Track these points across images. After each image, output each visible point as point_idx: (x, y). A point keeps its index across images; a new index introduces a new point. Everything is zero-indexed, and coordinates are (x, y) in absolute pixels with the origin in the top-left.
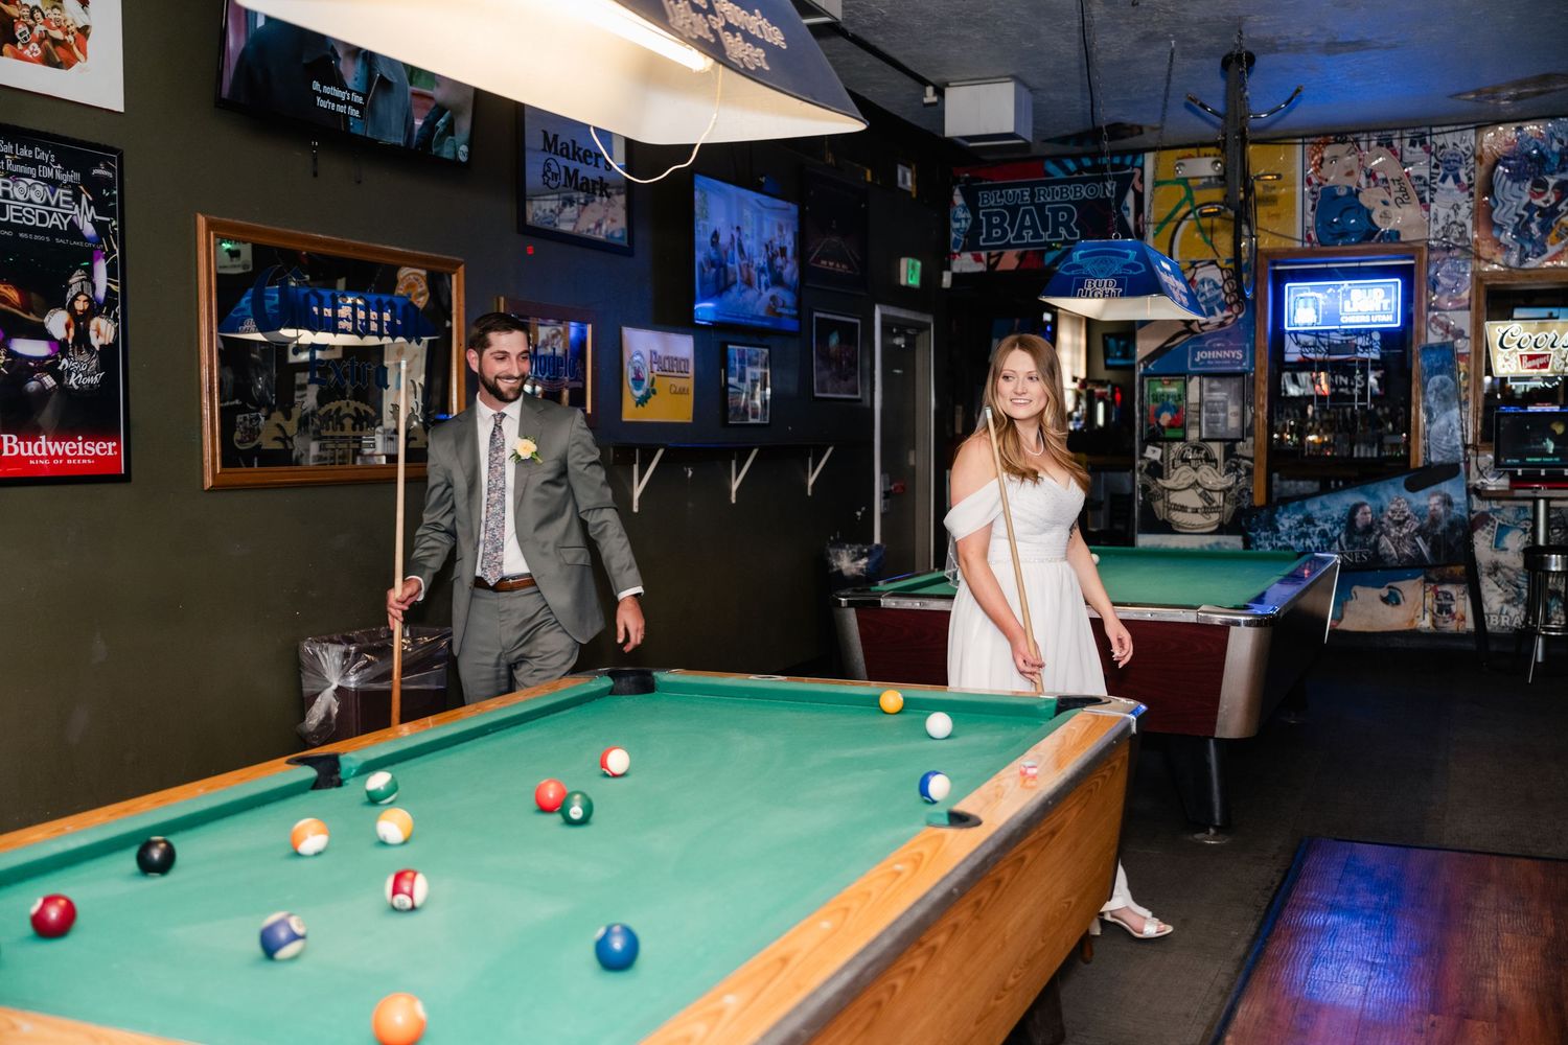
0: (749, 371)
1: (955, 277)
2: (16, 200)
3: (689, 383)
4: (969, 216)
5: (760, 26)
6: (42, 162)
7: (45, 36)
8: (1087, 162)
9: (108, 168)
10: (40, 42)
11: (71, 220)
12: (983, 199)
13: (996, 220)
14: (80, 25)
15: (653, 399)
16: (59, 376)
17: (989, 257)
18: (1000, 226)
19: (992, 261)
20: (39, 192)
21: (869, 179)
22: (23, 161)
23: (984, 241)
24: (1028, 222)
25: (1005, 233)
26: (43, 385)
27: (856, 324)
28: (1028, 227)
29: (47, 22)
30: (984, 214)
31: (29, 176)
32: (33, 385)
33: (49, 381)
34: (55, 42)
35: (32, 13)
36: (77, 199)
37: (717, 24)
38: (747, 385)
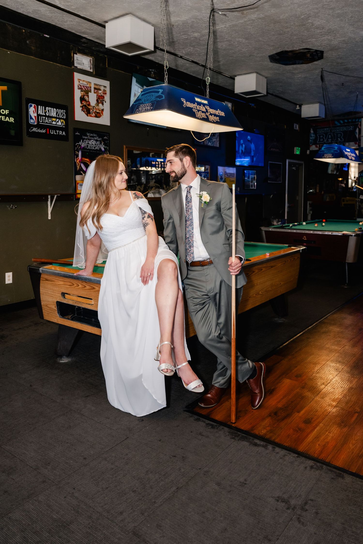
0: (251, 176)
1: (310, 151)
2: (90, 144)
3: (235, 179)
4: (314, 135)
5: (219, 113)
6: (95, 137)
7: (96, 112)
8: (346, 121)
9: (107, 137)
10: (95, 113)
11: (100, 148)
12: (318, 131)
13: (321, 137)
14: (102, 109)
17: (320, 146)
18: (323, 138)
19: (320, 147)
20: (94, 143)
21: (285, 128)
22: (91, 137)
23: (318, 142)
24: (330, 136)
25: (324, 140)
27: (281, 164)
28: (330, 138)
29: (96, 109)
30: (319, 135)
31: (92, 139)
34: (98, 113)
35: (93, 107)
37: (208, 114)
38: (250, 179)
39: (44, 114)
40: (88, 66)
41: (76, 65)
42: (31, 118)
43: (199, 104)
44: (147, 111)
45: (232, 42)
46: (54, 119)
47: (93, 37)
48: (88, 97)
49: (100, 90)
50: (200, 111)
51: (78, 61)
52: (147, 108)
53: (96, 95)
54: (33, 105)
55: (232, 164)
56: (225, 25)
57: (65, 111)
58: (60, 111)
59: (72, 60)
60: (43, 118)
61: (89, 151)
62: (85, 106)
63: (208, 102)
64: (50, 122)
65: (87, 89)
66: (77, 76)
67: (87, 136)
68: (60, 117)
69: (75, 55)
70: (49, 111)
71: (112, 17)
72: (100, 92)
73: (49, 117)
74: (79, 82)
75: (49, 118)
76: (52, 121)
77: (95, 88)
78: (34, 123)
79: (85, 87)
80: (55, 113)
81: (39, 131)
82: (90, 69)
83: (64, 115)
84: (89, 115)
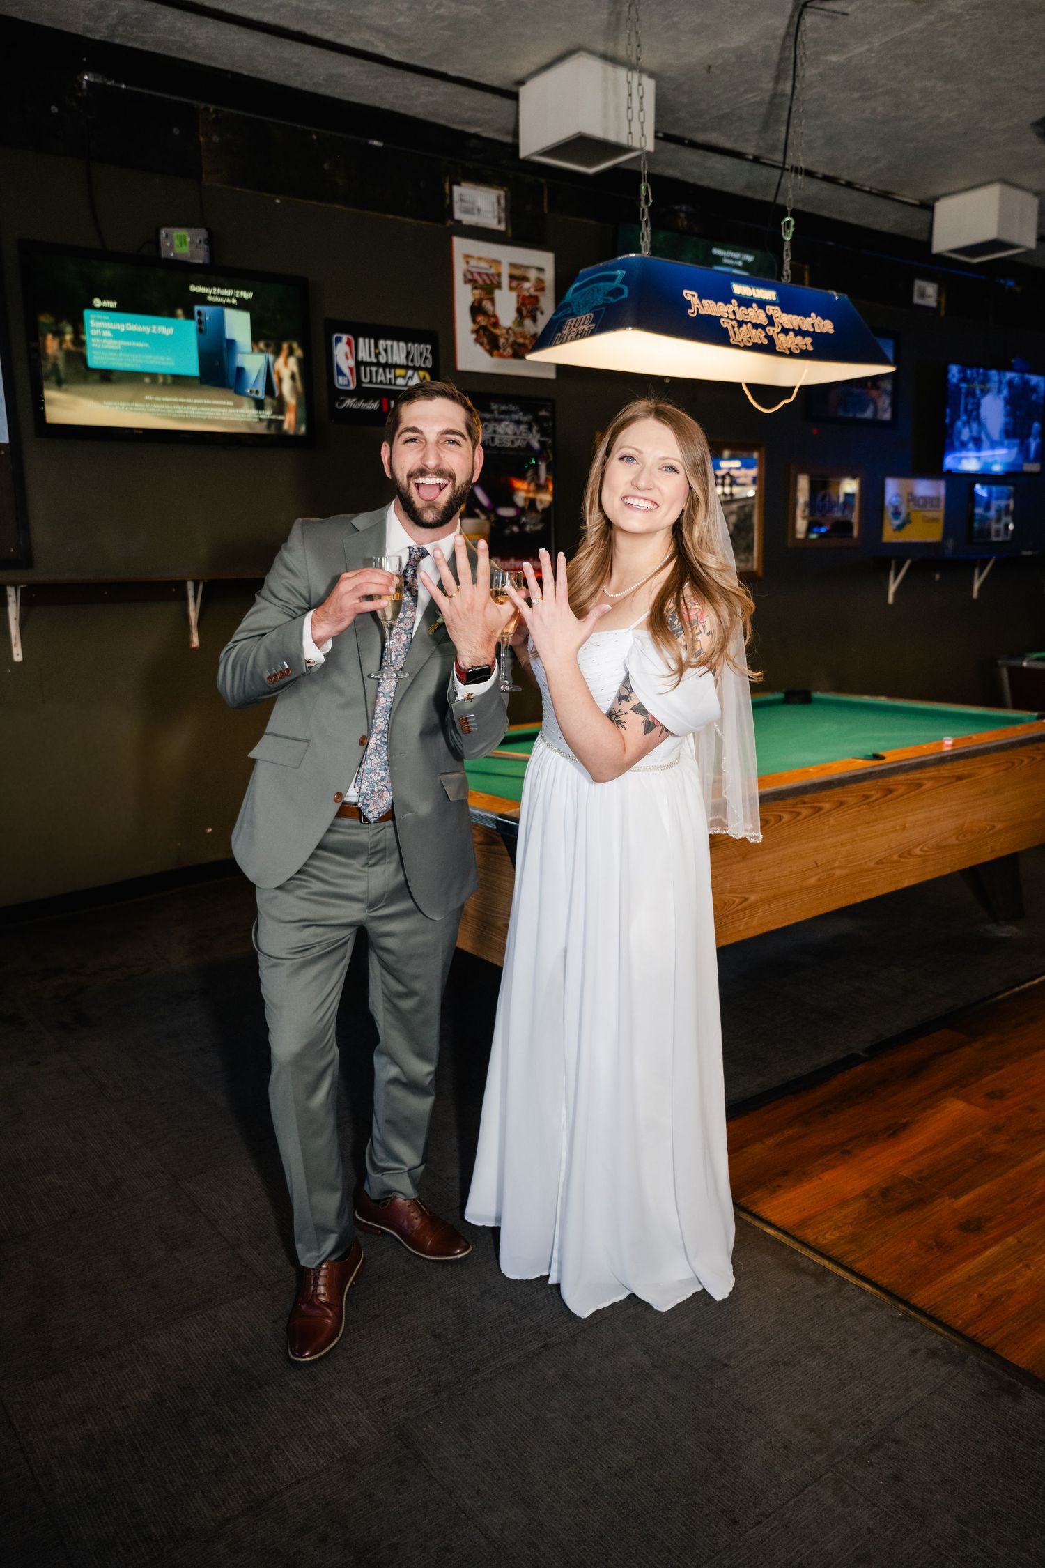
0: (995, 503)
2: (499, 434)
3: (939, 514)
5: (813, 324)
6: (513, 412)
9: (547, 410)
10: (511, 346)
11: (528, 442)
14: (532, 333)
15: (909, 527)
16: (522, 526)
20: (511, 428)
22: (504, 412)
26: (512, 531)
29: (515, 335)
31: (506, 420)
32: (507, 532)
33: (515, 529)
34: (519, 345)
35: (508, 331)
36: (530, 430)
37: (771, 331)
38: (992, 513)
39: (374, 360)
40: (491, 215)
41: (458, 215)
42: (341, 373)
43: (745, 302)
44: (581, 335)
45: (904, 96)
46: (400, 372)
47: (498, 130)
48: (492, 301)
49: (525, 279)
50: (746, 323)
51: (465, 205)
52: (581, 327)
53: (514, 295)
54: (345, 338)
55: (931, 467)
56: (869, 43)
57: (429, 347)
58: (417, 348)
59: (448, 201)
60: (371, 371)
61: (495, 452)
62: (484, 328)
63: (779, 295)
64: (390, 379)
65: (488, 282)
66: (461, 246)
67: (492, 412)
68: (417, 365)
69: (456, 189)
70: (386, 350)
71: (533, 68)
72: (526, 285)
73: (387, 366)
74: (467, 263)
75: (387, 371)
76: (396, 377)
77: (512, 277)
78: (348, 385)
79: (485, 277)
80: (403, 355)
81: (362, 405)
82: (499, 222)
83: (426, 358)
84: (495, 352)
